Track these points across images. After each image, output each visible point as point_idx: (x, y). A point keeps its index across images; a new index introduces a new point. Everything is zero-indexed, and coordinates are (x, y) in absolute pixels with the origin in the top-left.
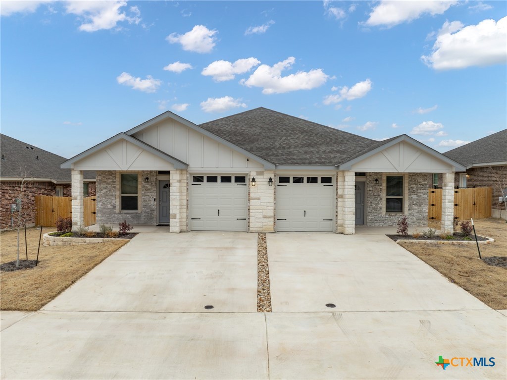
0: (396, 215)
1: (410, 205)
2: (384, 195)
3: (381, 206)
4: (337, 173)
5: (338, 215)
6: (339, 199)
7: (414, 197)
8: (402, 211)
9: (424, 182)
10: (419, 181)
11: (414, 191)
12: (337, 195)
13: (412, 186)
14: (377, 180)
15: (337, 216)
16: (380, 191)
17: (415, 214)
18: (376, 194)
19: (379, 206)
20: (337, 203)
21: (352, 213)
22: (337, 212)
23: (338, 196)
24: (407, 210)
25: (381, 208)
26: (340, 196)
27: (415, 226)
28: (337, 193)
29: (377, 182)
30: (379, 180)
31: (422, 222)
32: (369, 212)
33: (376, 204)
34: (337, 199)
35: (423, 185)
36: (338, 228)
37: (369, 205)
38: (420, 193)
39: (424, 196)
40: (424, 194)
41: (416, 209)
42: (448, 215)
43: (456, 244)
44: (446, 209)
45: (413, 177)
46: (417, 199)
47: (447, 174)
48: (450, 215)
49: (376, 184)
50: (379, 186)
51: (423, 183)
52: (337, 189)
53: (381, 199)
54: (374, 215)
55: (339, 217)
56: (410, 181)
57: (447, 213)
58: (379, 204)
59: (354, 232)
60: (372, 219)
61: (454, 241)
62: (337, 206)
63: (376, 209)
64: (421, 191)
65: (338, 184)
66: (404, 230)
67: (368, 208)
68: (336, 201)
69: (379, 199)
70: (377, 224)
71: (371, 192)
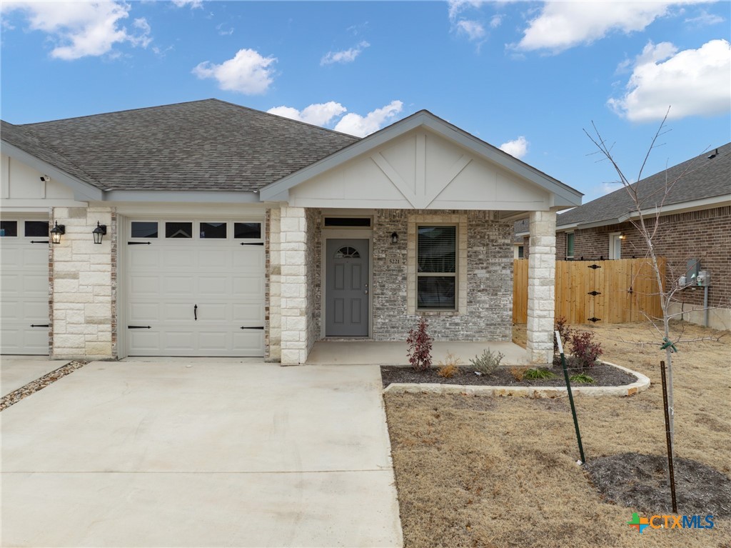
0: (439, 315)
1: (471, 292)
2: (411, 270)
3: (405, 294)
4: (268, 212)
5: (271, 316)
6: (273, 278)
7: (481, 274)
8: (454, 307)
9: (503, 241)
10: (491, 237)
11: (481, 262)
12: (267, 267)
13: (475, 249)
14: (394, 235)
15: (267, 318)
16: (401, 261)
17: (484, 313)
18: (392, 267)
19: (401, 294)
20: (267, 285)
21: (297, 311)
22: (267, 309)
23: (271, 269)
24: (466, 304)
25: (405, 299)
26: (275, 268)
27: (484, 339)
28: (268, 261)
29: (395, 240)
30: (400, 236)
31: (498, 331)
32: (378, 309)
33: (395, 290)
34: (267, 276)
35: (500, 246)
36: (272, 347)
37: (379, 291)
38: (494, 264)
39: (504, 272)
40: (504, 268)
41: (484, 302)
42: (540, 317)
43: (544, 395)
44: (536, 301)
45: (479, 228)
46: (487, 279)
47: (538, 214)
48: (544, 317)
49: (393, 243)
50: (399, 248)
51: (501, 241)
52: (267, 252)
53: (405, 279)
54: (389, 316)
55: (273, 322)
56: (471, 237)
57: (537, 313)
58: (399, 290)
59: (303, 359)
60: (384, 324)
61: (539, 389)
62: (267, 294)
63: (393, 302)
64: (497, 261)
65: (271, 241)
66: (422, 355)
67: (376, 300)
68: (264, 280)
69: (400, 278)
70: (396, 335)
71: (381, 263)
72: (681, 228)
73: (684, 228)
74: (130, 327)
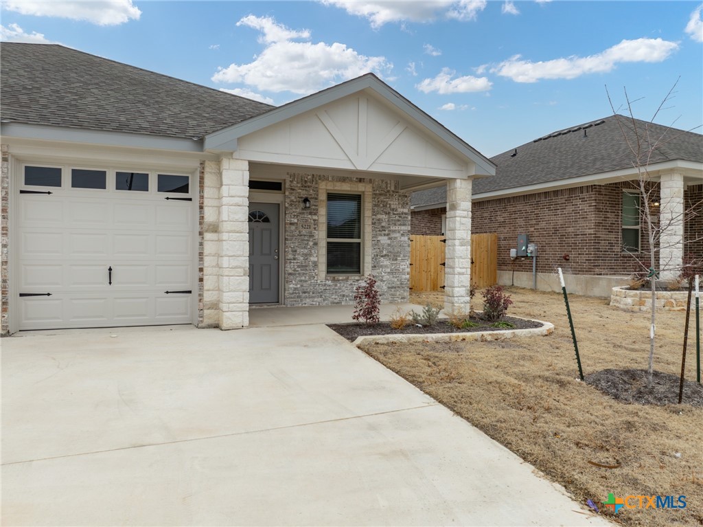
0: (347, 279)
1: (375, 257)
2: (321, 235)
3: (316, 259)
4: (202, 164)
5: (205, 278)
6: (208, 236)
7: (384, 240)
8: (359, 272)
9: (402, 210)
10: (392, 206)
11: (383, 228)
12: (201, 223)
13: (379, 216)
14: (306, 200)
15: (201, 280)
16: (313, 226)
17: (386, 277)
18: (304, 232)
19: (312, 259)
20: (201, 244)
21: (241, 270)
22: (201, 270)
23: (205, 227)
24: (370, 268)
25: (315, 264)
26: (210, 225)
27: (386, 301)
28: (202, 218)
29: (308, 205)
30: (312, 201)
31: (398, 293)
32: (290, 274)
33: (306, 255)
34: (201, 234)
35: (400, 215)
36: (206, 312)
37: (290, 256)
38: (394, 231)
39: (403, 238)
40: (402, 235)
41: (386, 266)
42: (459, 274)
43: (489, 338)
44: (456, 260)
45: (382, 198)
46: (389, 245)
47: (458, 181)
48: (463, 274)
49: (306, 208)
50: (311, 214)
51: (401, 210)
52: (201, 208)
53: (316, 244)
54: (301, 281)
55: (209, 282)
56: (375, 205)
57: (457, 270)
58: (311, 255)
59: (246, 322)
60: (295, 289)
61: (485, 333)
62: (201, 254)
63: (304, 267)
64: (397, 228)
65: (206, 195)
66: (370, 311)
67: (288, 265)
68: (198, 239)
69: (311, 243)
70: (308, 300)
71: (293, 228)
72: (511, 209)
73: (514, 209)
74: (21, 295)
